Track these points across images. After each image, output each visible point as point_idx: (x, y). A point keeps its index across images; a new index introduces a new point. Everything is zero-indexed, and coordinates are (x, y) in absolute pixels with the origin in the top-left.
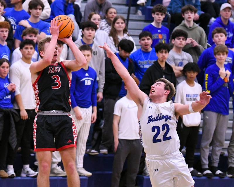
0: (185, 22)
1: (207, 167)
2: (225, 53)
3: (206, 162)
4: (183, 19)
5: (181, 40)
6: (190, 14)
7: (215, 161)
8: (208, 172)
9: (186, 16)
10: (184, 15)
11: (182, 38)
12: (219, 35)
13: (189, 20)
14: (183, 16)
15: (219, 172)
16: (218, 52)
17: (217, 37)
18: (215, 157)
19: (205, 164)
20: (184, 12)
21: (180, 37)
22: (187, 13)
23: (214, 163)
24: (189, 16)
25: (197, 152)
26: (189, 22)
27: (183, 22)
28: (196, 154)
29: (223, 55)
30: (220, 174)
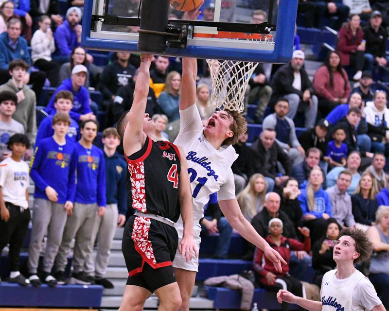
0: (13, 81)
1: (35, 271)
2: (67, 124)
3: (34, 265)
4: (10, 77)
5: (9, 105)
6: (21, 71)
7: (47, 265)
8: (35, 277)
9: (16, 73)
10: (12, 72)
11: (10, 102)
12: (65, 101)
13: (19, 79)
14: (11, 74)
15: (50, 278)
16: (59, 120)
17: (62, 103)
18: (47, 260)
19: (33, 268)
20: (12, 67)
21: (7, 101)
22: (17, 70)
23: (46, 267)
24: (20, 73)
25: (25, 252)
26: (18, 81)
27: (10, 80)
28: (22, 254)
29: (65, 125)
30: (51, 281)
